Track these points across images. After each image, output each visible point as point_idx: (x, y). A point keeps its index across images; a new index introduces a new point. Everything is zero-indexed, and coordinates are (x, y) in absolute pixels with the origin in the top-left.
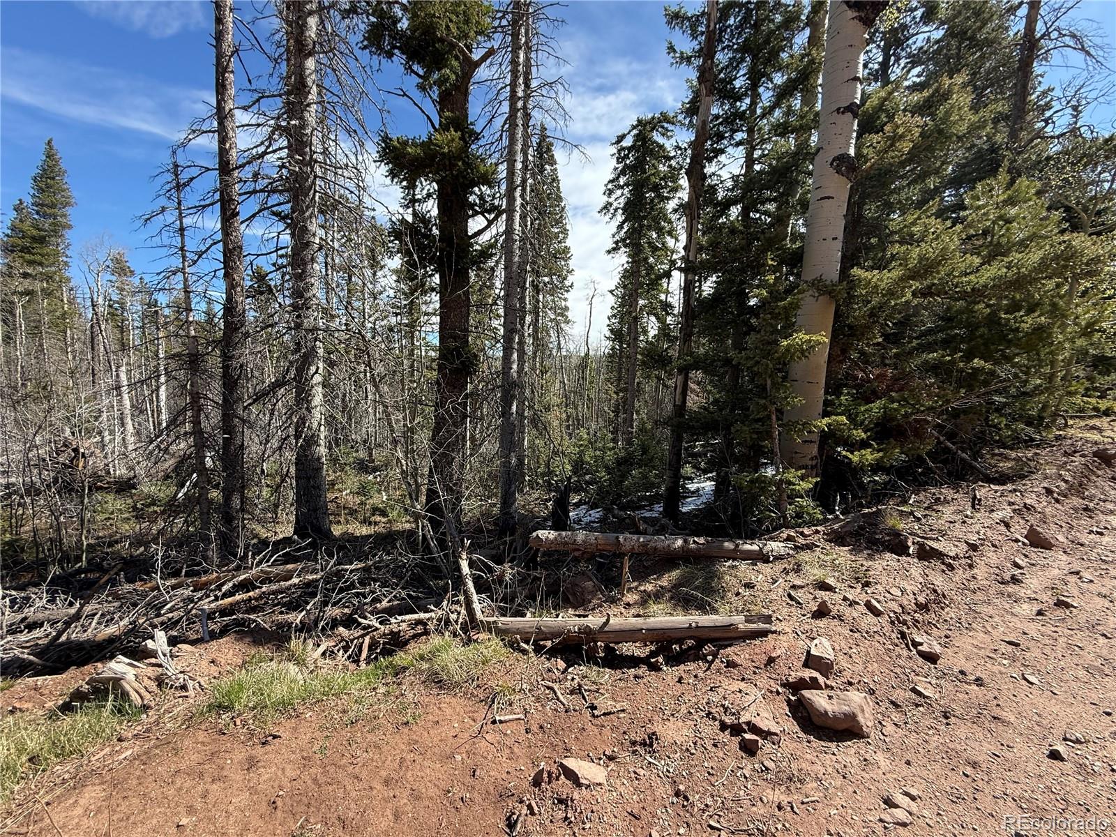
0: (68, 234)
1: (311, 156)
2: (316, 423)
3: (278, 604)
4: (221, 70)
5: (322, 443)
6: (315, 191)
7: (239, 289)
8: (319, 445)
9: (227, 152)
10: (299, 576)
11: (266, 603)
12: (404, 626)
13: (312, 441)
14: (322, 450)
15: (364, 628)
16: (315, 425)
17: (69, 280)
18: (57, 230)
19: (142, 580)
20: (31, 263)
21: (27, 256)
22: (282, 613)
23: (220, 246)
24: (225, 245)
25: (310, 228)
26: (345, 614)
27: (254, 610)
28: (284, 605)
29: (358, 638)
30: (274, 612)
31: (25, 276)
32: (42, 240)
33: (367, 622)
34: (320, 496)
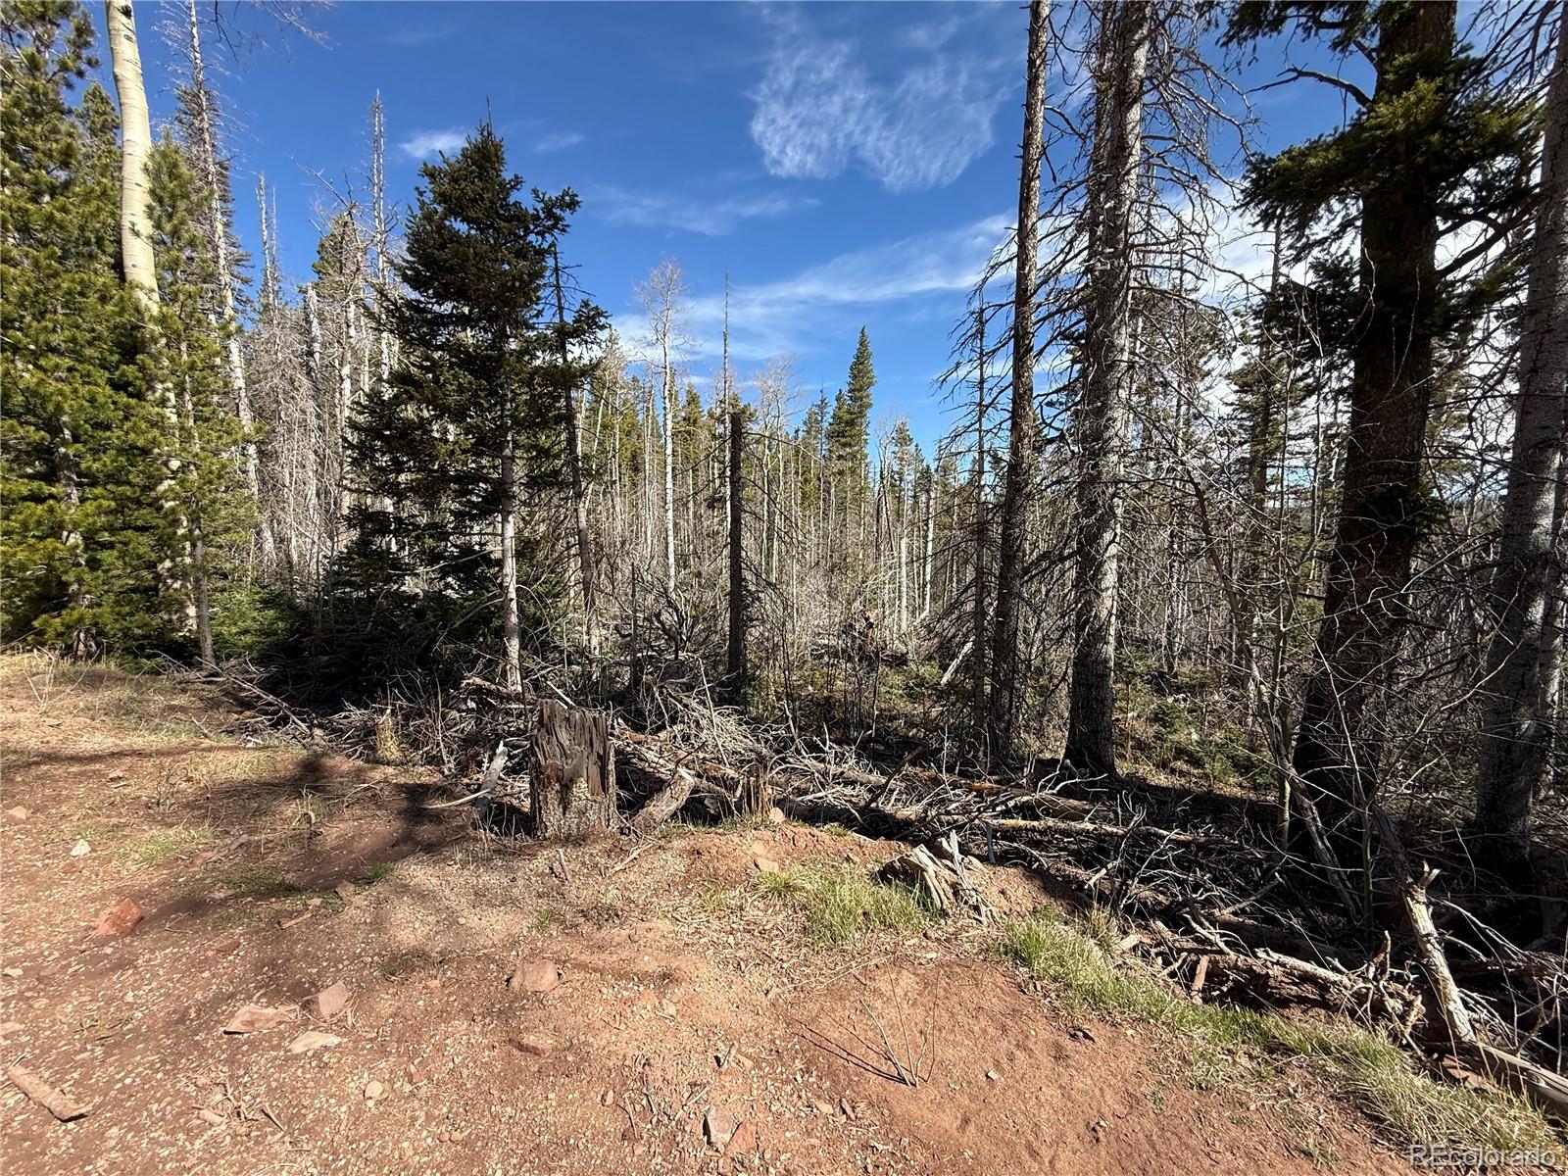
0: (869, 413)
1: (1127, 241)
2: (1105, 612)
3: (1064, 849)
4: (1027, 180)
5: (1112, 640)
6: (1129, 288)
7: (1026, 441)
8: (1107, 643)
9: (1026, 276)
10: (1092, 821)
11: (1050, 842)
12: (1276, 971)
13: (1098, 636)
14: (1110, 650)
15: (1198, 940)
16: (1104, 614)
17: (866, 456)
18: (861, 414)
19: (921, 766)
20: (844, 445)
21: (843, 440)
22: (1068, 862)
23: (1010, 391)
24: (1016, 390)
25: (1117, 342)
26: (1160, 903)
27: (1036, 845)
28: (1071, 853)
29: (1190, 951)
30: (1059, 857)
31: (840, 457)
32: (851, 423)
33: (1204, 932)
34: (1103, 715)
